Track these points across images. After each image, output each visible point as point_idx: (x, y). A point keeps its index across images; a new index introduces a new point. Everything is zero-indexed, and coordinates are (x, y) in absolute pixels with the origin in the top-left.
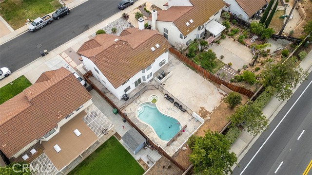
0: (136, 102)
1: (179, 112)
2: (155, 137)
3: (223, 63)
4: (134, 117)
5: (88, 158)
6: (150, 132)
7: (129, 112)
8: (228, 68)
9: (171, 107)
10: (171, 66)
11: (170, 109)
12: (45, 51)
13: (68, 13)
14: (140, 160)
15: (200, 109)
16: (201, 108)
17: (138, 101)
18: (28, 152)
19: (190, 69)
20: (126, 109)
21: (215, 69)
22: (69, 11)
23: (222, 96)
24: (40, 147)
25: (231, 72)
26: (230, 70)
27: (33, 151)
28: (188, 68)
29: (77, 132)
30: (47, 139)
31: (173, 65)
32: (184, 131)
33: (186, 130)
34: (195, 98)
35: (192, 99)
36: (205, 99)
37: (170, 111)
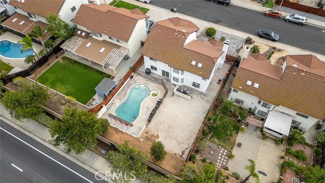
0: (147, 81)
1: (147, 117)
2: (116, 104)
3: (232, 149)
4: (132, 84)
5: (91, 67)
6: (120, 100)
7: (136, 79)
8: (226, 156)
9: (150, 109)
10: (201, 97)
11: (148, 109)
12: (175, 9)
13: (225, 4)
14: (94, 100)
15: (156, 135)
16: (158, 135)
17: (148, 82)
18: (82, 31)
19: (205, 115)
20: (138, 76)
21: (216, 140)
22: (228, 4)
23: (180, 154)
24: (88, 36)
25: (221, 160)
26: (225, 159)
27: (84, 34)
28: (206, 112)
29: (102, 50)
30: (94, 37)
31: (203, 98)
32: (127, 125)
33: (129, 127)
34: (168, 127)
35: (166, 124)
36: (170, 137)
37: (146, 109)
